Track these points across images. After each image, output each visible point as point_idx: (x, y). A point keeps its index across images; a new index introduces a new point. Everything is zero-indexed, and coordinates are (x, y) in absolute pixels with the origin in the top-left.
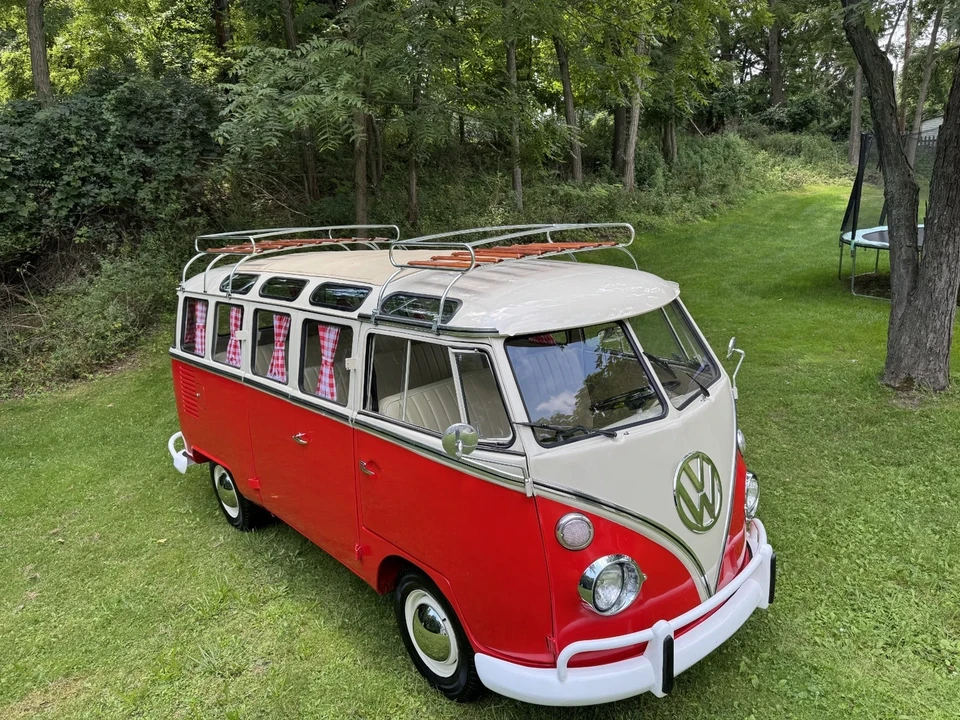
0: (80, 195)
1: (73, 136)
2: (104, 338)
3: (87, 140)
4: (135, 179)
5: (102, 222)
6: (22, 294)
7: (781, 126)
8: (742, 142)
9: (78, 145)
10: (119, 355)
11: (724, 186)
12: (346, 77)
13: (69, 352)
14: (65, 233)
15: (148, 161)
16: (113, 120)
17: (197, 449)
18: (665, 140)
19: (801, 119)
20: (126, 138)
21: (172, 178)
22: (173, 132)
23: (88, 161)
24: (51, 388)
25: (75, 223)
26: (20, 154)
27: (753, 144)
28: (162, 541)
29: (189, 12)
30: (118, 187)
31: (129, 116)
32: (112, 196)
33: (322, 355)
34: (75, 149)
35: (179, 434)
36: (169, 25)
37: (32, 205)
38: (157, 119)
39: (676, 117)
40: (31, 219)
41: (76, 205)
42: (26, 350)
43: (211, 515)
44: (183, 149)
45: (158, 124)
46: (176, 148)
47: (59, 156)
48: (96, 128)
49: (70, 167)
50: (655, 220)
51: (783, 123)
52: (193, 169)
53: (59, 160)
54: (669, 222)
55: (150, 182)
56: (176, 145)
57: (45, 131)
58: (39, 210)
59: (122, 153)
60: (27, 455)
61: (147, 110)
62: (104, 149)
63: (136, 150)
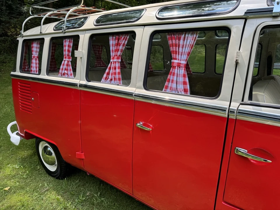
17: (28, 131)
28: (7, 189)
43: (35, 169)
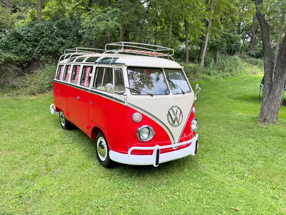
0: (44, 48)
1: (44, 31)
2: (43, 85)
3: (48, 33)
4: (59, 45)
5: (49, 56)
6: (25, 73)
7: (253, 56)
8: (240, 59)
9: (45, 34)
10: (46, 91)
11: (231, 70)
12: (116, 18)
13: (33, 87)
14: (38, 57)
15: (64, 41)
16: (56, 28)
17: (57, 107)
18: (215, 55)
19: (259, 55)
20: (59, 34)
21: (69, 46)
22: (72, 34)
23: (48, 39)
24: (27, 96)
25: (41, 55)
26: (30, 34)
27: (243, 60)
28: (43, 129)
29: (83, 4)
30: (54, 47)
31: (61, 29)
32: (52, 49)
33: (86, 75)
34: (45, 35)
35: (53, 104)
36: (77, 7)
37: (31, 49)
38: (68, 30)
39: (219, 49)
40: (30, 52)
41: (42, 50)
42: (22, 87)
44: (73, 39)
45: (68, 32)
46: (72, 38)
47: (40, 36)
48: (51, 30)
49: (43, 40)
50: (208, 77)
51: (254, 55)
52: (76, 45)
53: (40, 37)
54: (212, 78)
55: (63, 47)
56: (72, 37)
57: (37, 29)
58: (32, 50)
59: (57, 38)
60: (15, 109)
61: (66, 27)
62: (52, 36)
63: (61, 37)
